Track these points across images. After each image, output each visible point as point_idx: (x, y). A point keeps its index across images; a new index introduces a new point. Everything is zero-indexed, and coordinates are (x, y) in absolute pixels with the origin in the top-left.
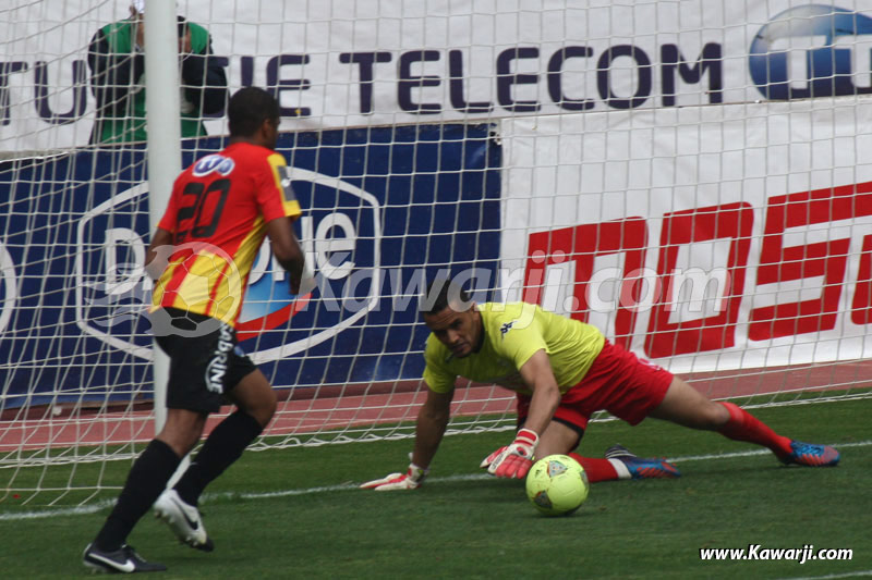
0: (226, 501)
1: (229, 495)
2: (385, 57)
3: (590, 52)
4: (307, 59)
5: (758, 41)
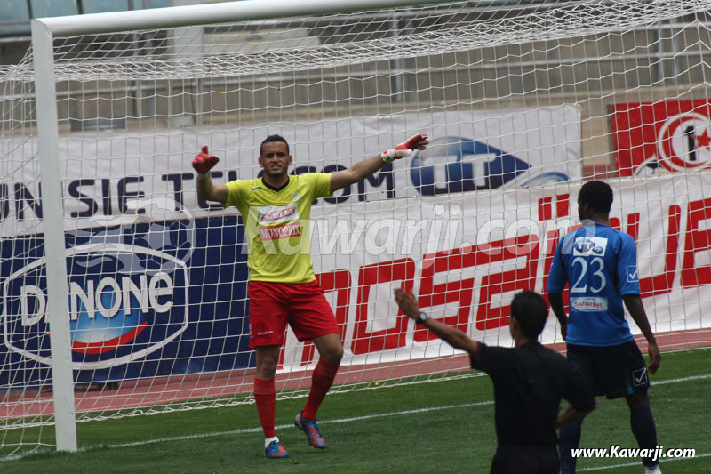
0: (98, 450)
1: (100, 445)
2: (188, 176)
4: (142, 179)
5: (416, 160)
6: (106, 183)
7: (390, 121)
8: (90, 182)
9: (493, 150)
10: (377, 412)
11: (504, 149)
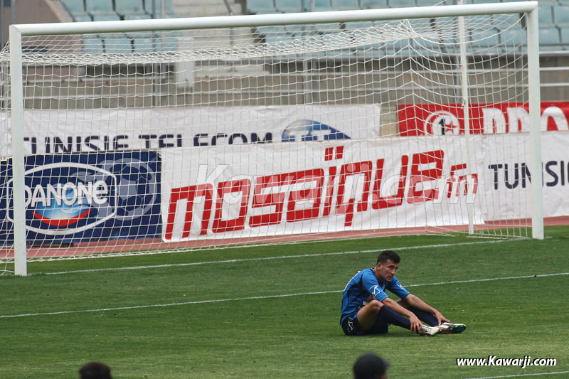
0: (39, 275)
1: (41, 273)
2: (154, 137)
3: (226, 136)
4: (127, 137)
5: (286, 133)
6: (106, 138)
7: (270, 109)
8: (96, 138)
9: (330, 128)
10: (206, 261)
11: (337, 128)
